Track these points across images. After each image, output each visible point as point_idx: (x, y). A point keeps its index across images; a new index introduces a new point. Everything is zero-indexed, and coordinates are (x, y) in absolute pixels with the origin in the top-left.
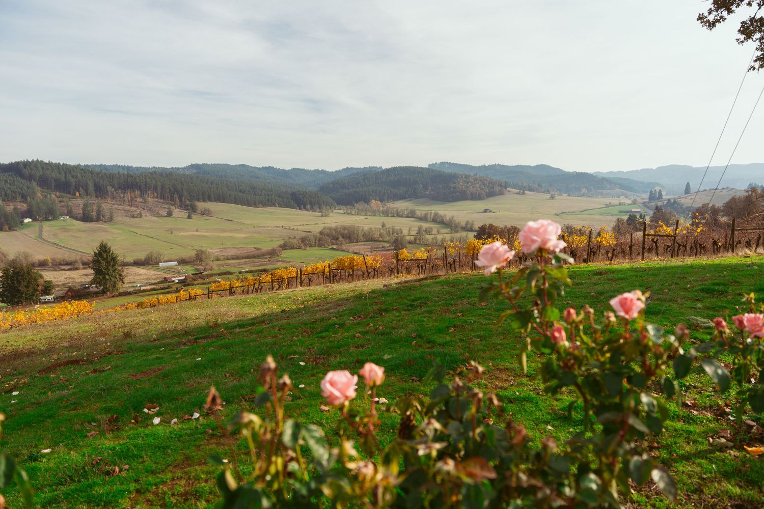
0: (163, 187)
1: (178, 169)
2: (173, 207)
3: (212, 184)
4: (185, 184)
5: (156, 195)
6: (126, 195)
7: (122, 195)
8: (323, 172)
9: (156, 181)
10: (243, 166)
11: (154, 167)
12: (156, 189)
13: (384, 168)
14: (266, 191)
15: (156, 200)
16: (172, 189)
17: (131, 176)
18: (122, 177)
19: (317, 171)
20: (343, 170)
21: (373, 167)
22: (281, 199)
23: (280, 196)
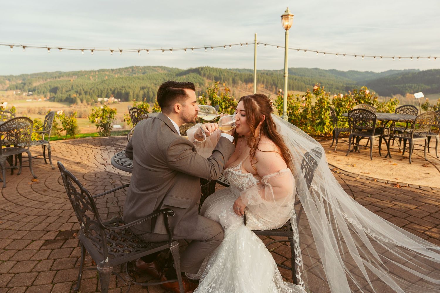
0: (267, 82)
1: (277, 71)
2: (271, 93)
3: (295, 80)
4: (279, 80)
5: (263, 86)
6: (247, 85)
7: (245, 86)
8: (372, 73)
9: (264, 78)
10: (316, 69)
11: (264, 70)
12: (263, 83)
13: (421, 70)
14: (329, 85)
15: (263, 89)
16: (272, 83)
17: (251, 75)
18: (246, 75)
19: (367, 72)
20: (388, 71)
21: (411, 70)
22: (338, 91)
23: (338, 89)
